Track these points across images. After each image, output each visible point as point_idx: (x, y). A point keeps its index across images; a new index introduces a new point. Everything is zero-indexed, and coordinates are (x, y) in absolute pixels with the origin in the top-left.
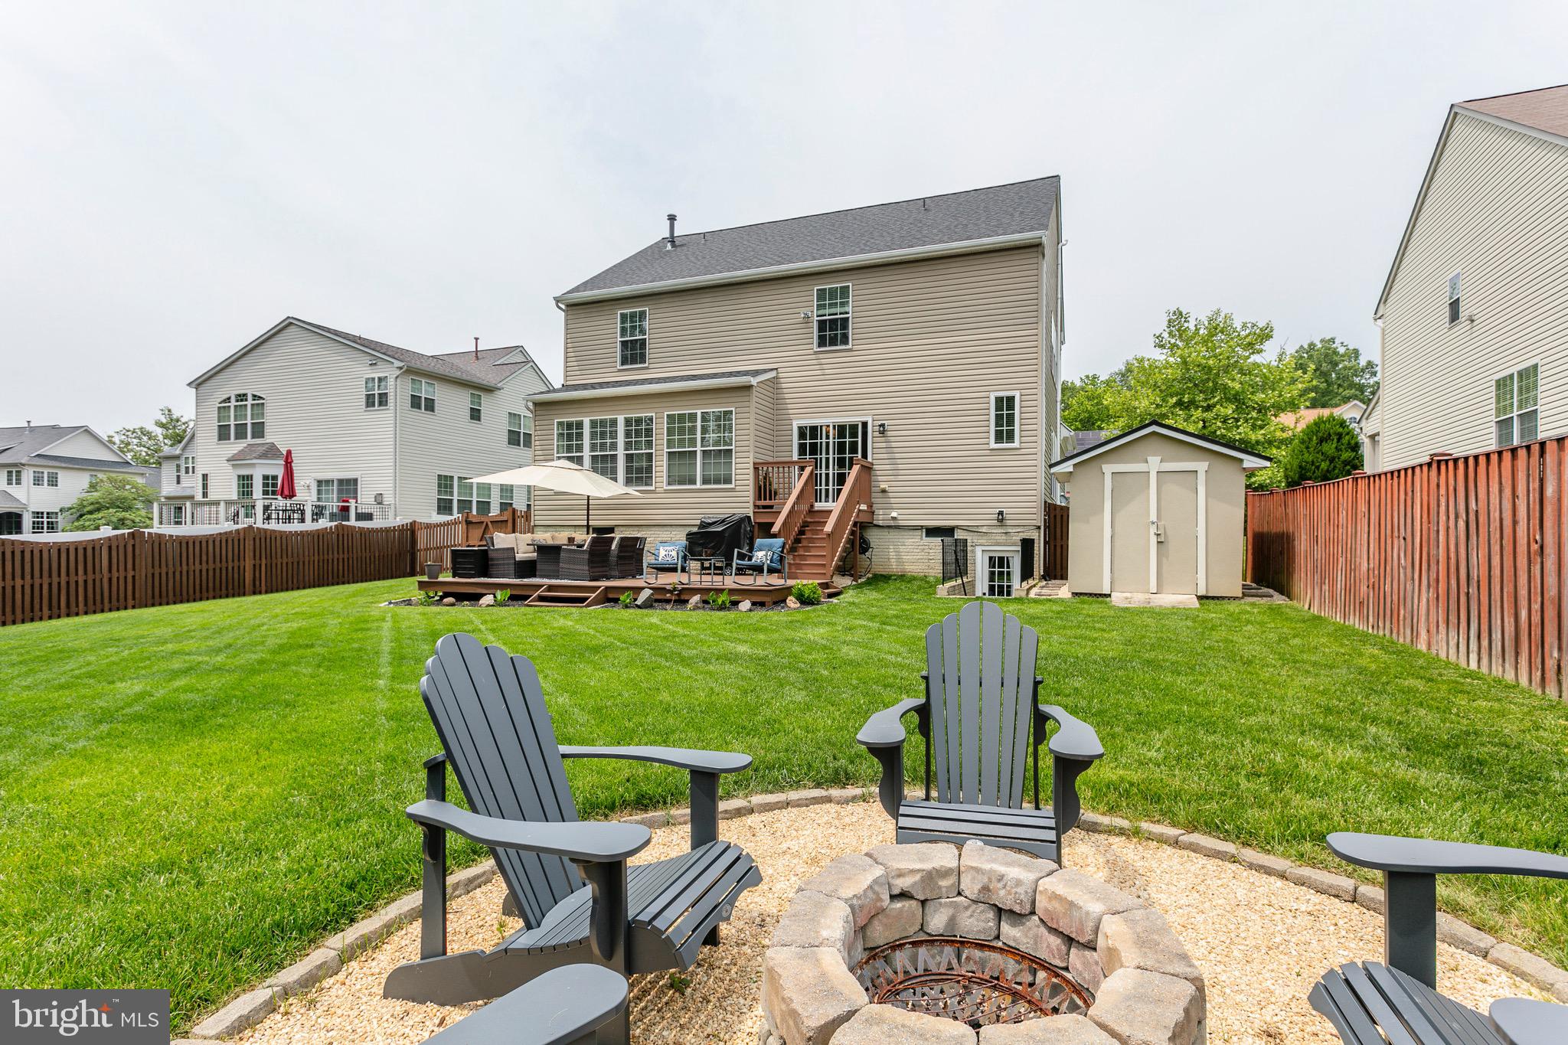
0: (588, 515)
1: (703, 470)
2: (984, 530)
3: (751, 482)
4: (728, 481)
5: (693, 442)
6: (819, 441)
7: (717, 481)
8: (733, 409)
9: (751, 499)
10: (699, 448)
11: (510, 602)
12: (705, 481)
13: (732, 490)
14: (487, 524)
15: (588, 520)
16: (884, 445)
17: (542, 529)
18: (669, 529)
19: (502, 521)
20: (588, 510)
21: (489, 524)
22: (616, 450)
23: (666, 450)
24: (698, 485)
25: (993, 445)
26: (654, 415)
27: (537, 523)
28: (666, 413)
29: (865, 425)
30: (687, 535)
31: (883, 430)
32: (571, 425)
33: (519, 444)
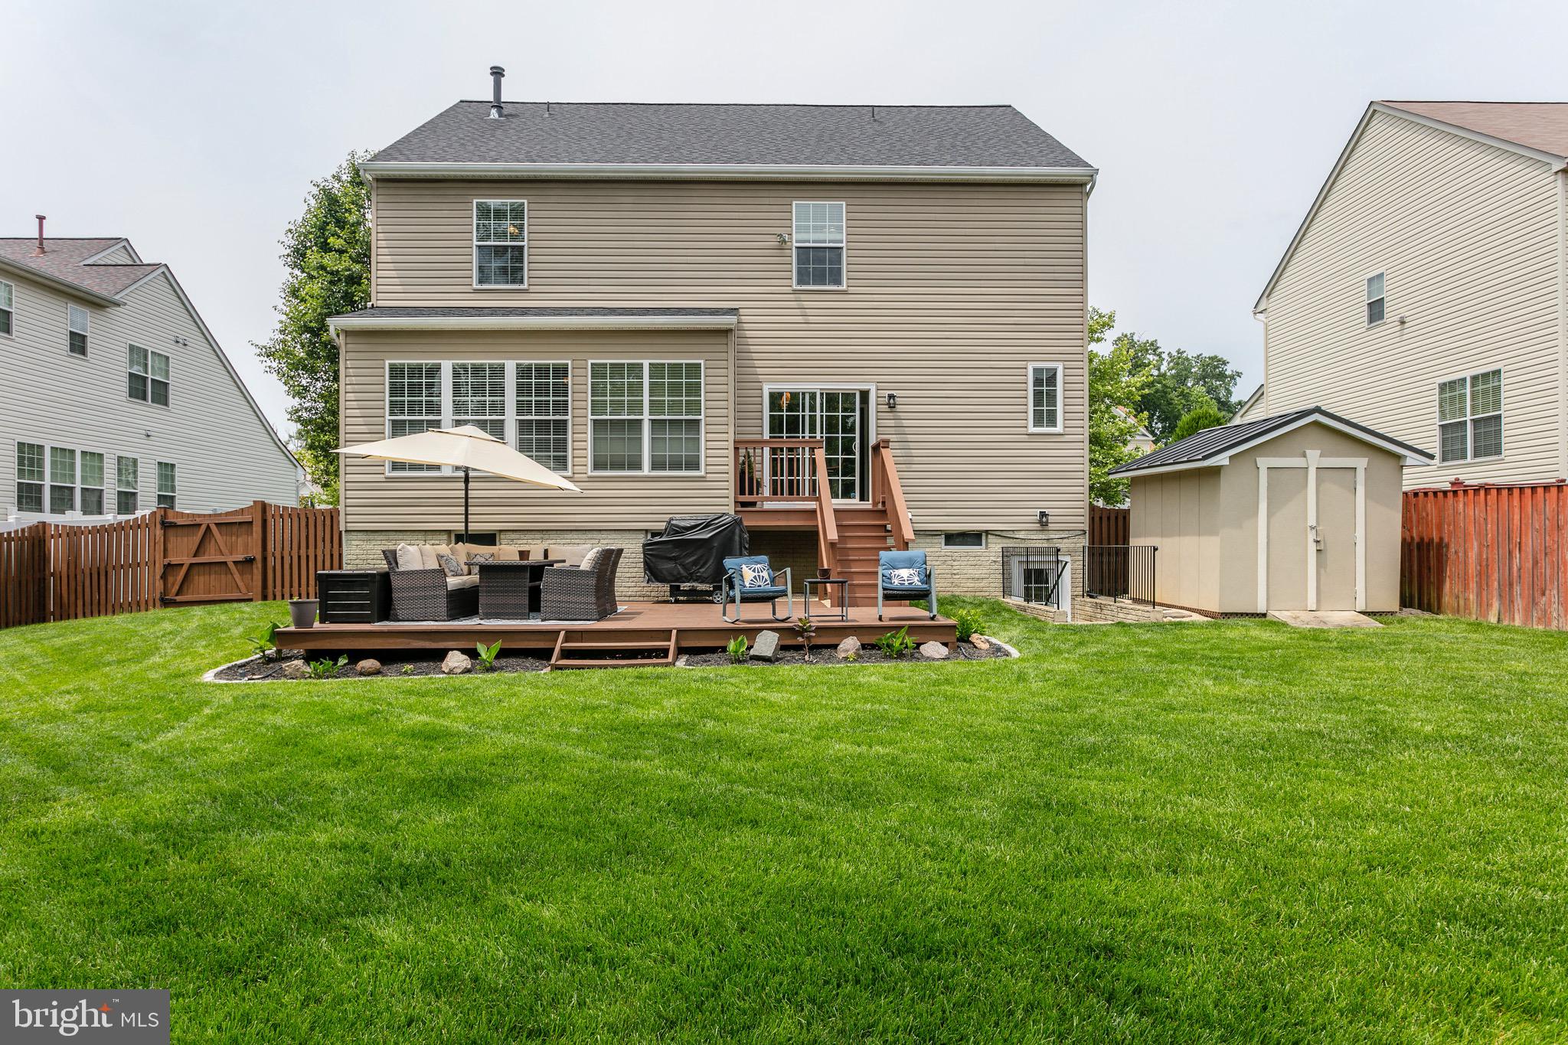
0: (467, 514)
1: (653, 448)
2: (1021, 535)
3: (731, 468)
4: (693, 464)
5: (636, 407)
6: (801, 414)
7: (676, 465)
8: (702, 362)
9: (731, 493)
10: (646, 417)
12: (655, 466)
13: (702, 479)
14: (208, 527)
15: (467, 522)
16: (892, 423)
17: (360, 536)
18: (596, 535)
19: (240, 523)
20: (467, 506)
21: (213, 528)
22: (503, 414)
23: (590, 417)
24: (646, 470)
25: (1032, 429)
26: (569, 362)
27: (351, 526)
28: (590, 362)
29: (865, 395)
30: (644, 545)
31: (892, 403)
32: (415, 371)
33: (144, 398)
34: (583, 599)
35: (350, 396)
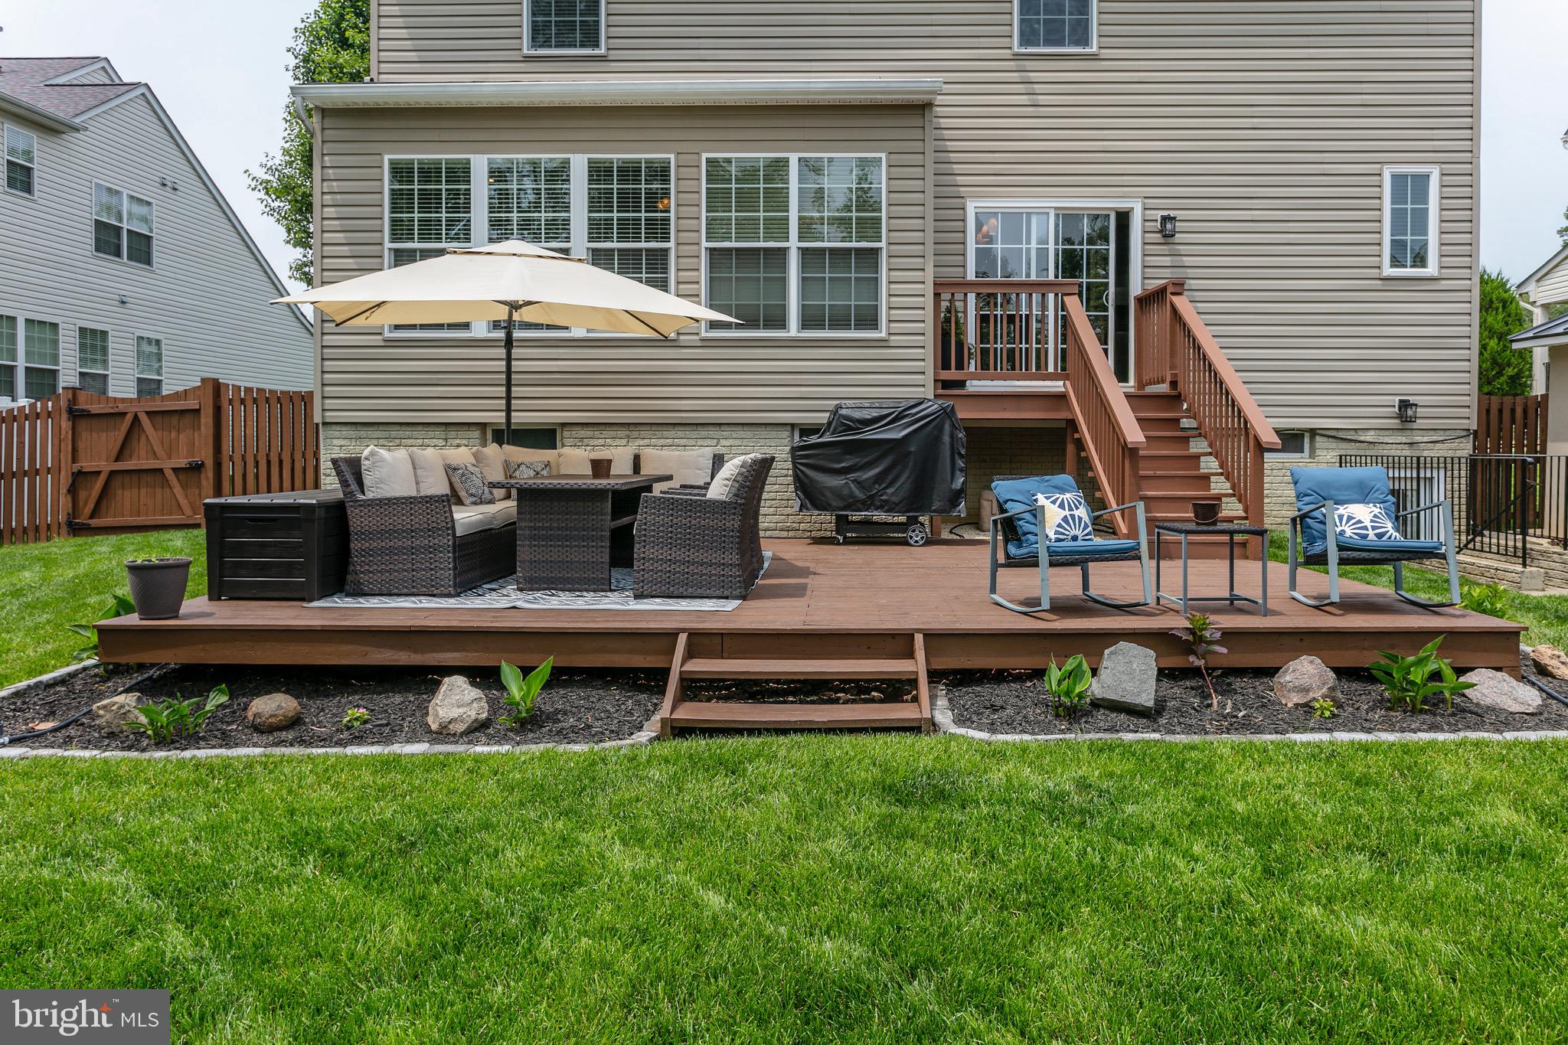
0: (509, 398)
1: (804, 294)
2: (1369, 437)
3: (929, 327)
4: (869, 320)
5: (780, 228)
6: (1024, 246)
7: (840, 321)
8: (883, 155)
9: (929, 365)
10: (793, 243)
11: (559, 699)
12: (806, 323)
13: (882, 343)
14: (136, 417)
15: (509, 410)
16: (1167, 261)
17: (346, 432)
18: (713, 432)
19: (183, 412)
20: (509, 385)
21: (144, 419)
22: (568, 239)
23: (705, 244)
24: (793, 329)
25: (1388, 271)
26: (672, 157)
27: (330, 416)
28: (704, 156)
29: (1123, 219)
30: (794, 450)
31: (1167, 228)
32: (430, 173)
33: (118, 254)
34: (715, 557)
35: (330, 212)
